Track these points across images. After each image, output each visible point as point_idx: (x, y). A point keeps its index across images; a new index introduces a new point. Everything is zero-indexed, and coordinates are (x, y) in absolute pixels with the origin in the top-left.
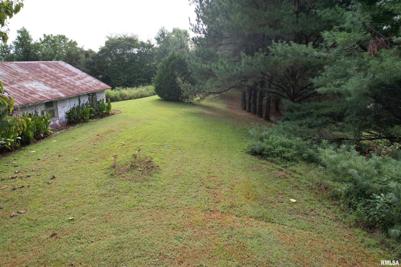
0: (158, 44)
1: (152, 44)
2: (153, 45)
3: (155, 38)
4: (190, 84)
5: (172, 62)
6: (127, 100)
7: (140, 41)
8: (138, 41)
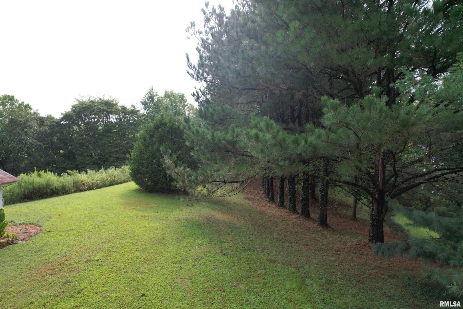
0: (145, 110)
1: (138, 109)
2: (139, 111)
3: (141, 102)
4: (188, 169)
5: (160, 130)
6: (86, 190)
7: (121, 105)
8: (118, 106)
